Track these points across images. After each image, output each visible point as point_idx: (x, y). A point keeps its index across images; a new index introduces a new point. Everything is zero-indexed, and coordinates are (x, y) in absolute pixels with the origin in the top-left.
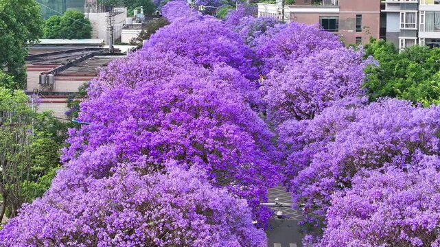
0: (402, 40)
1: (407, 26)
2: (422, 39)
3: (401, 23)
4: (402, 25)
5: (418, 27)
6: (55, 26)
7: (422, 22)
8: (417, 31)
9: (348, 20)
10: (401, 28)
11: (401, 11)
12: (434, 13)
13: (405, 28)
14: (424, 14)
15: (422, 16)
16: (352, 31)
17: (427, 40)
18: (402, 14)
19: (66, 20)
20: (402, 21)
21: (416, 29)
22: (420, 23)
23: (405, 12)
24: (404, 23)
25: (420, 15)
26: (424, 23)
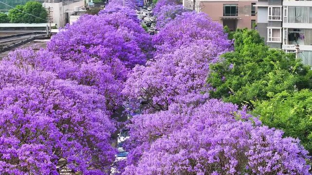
0: (270, 30)
1: (274, 18)
2: (285, 29)
3: (269, 16)
4: (270, 18)
5: (282, 19)
6: (19, 14)
7: (285, 15)
8: (282, 22)
9: (245, 7)
10: (269, 20)
11: (269, 6)
12: (295, 8)
13: (272, 20)
14: (287, 9)
15: (286, 10)
16: (248, 15)
17: (289, 29)
18: (270, 8)
19: (27, 9)
20: (270, 14)
21: (281, 20)
22: (284, 16)
23: (272, 6)
24: (272, 16)
25: (284, 9)
26: (287, 16)
